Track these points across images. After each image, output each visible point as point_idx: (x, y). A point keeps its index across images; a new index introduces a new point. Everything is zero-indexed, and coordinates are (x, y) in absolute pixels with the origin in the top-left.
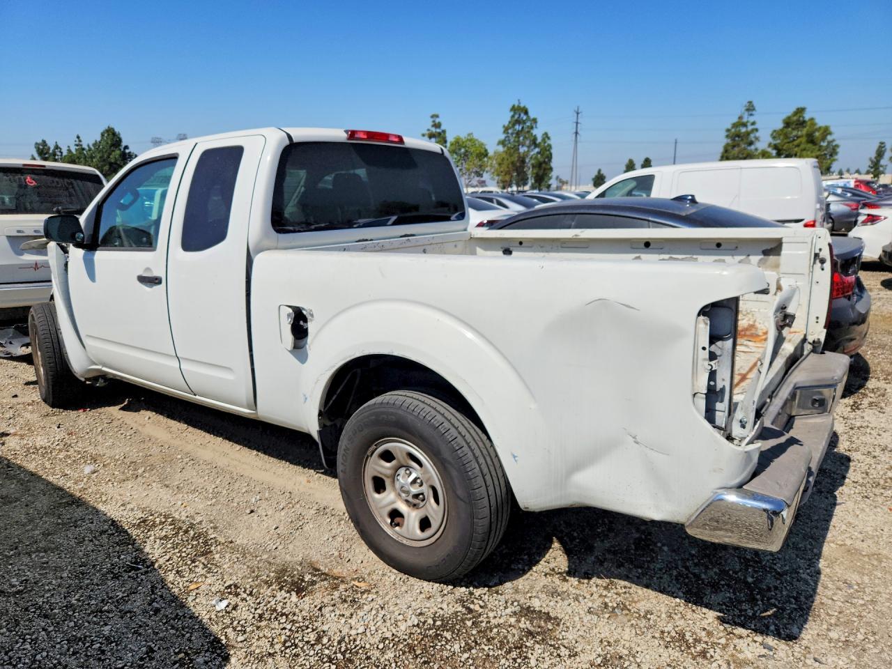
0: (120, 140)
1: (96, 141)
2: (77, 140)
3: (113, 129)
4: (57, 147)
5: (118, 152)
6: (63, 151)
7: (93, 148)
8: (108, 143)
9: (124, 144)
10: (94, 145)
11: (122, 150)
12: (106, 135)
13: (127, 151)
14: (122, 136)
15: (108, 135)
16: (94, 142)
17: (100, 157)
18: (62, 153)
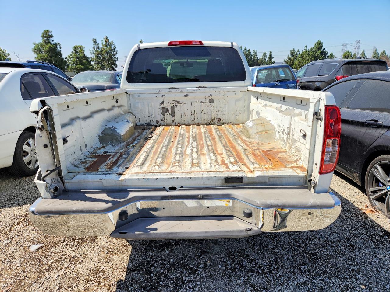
0: (322, 46)
1: (312, 47)
2: (305, 47)
3: (320, 41)
4: (298, 51)
5: (320, 51)
6: (300, 52)
7: (310, 50)
8: (316, 48)
9: (323, 48)
10: (311, 49)
11: (322, 50)
12: (317, 44)
13: (324, 51)
14: (323, 44)
15: (318, 44)
16: (311, 48)
17: (312, 54)
18: (299, 53)
